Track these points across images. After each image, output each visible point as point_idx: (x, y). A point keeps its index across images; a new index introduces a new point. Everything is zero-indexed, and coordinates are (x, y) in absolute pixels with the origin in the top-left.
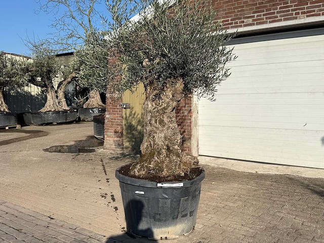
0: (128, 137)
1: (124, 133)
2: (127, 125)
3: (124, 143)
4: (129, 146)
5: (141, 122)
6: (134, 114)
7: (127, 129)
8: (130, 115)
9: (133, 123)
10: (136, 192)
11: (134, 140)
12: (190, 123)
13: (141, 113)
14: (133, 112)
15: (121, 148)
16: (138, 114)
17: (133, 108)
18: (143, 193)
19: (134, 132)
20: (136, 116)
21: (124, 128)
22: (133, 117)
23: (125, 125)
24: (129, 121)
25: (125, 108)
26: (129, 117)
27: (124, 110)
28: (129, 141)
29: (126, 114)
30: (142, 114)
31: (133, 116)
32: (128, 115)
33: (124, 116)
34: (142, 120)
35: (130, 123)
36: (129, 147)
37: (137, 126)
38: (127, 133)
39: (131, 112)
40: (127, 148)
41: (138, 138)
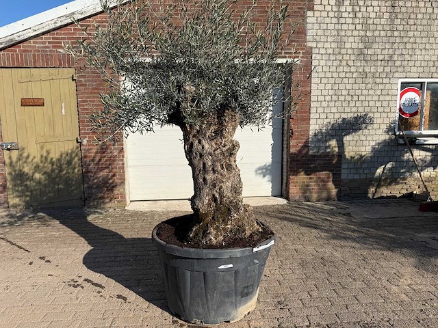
0: (17, 191)
1: (9, 185)
2: (13, 173)
3: (9, 200)
4: (20, 203)
5: (40, 168)
6: (28, 157)
7: (14, 179)
8: (19, 159)
9: (26, 169)
10: (220, 268)
11: (27, 193)
12: (123, 164)
13: (39, 156)
14: (25, 155)
15: (4, 208)
16: (34, 157)
17: (24, 149)
18: (231, 266)
19: (28, 183)
20: (30, 159)
21: (9, 178)
22: (25, 162)
23: (10, 174)
24: (17, 168)
25: (8, 150)
26: (17, 162)
27: (6, 152)
28: (19, 197)
29: (10, 158)
30: (42, 156)
31: (24, 160)
32: (14, 159)
33: (8, 161)
34: (41, 165)
35: (20, 171)
36: (20, 205)
37: (34, 173)
38: (15, 185)
39: (21, 155)
40: (15, 206)
41: (36, 190)
